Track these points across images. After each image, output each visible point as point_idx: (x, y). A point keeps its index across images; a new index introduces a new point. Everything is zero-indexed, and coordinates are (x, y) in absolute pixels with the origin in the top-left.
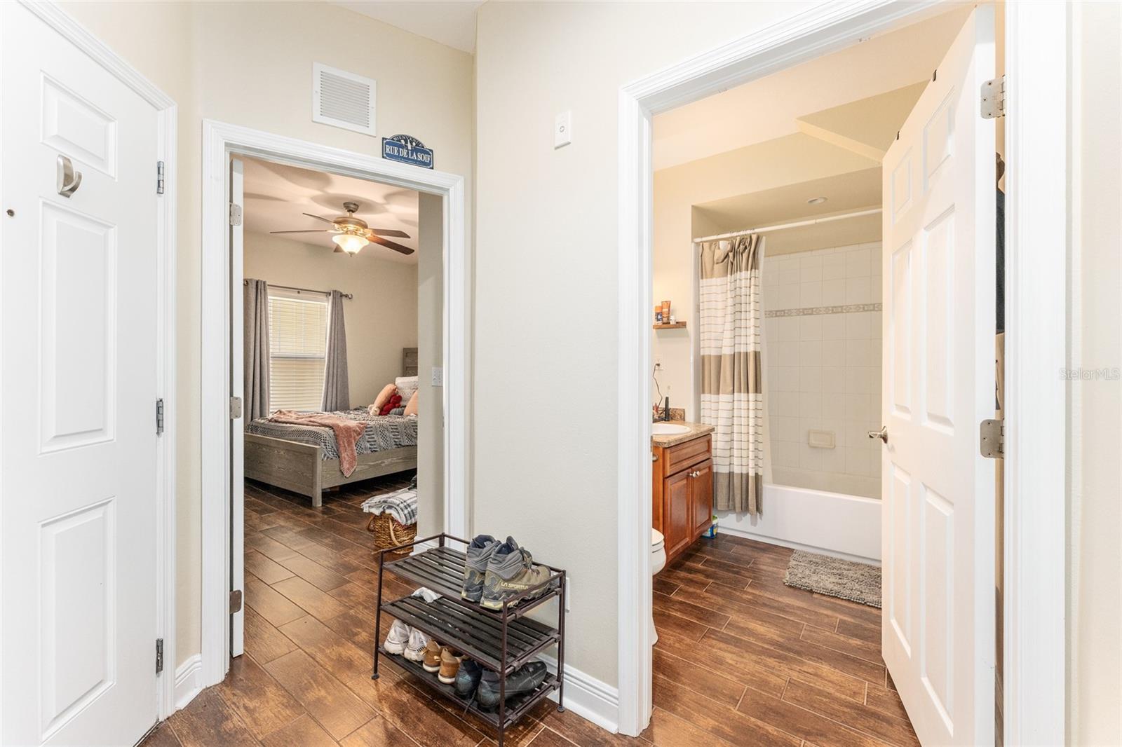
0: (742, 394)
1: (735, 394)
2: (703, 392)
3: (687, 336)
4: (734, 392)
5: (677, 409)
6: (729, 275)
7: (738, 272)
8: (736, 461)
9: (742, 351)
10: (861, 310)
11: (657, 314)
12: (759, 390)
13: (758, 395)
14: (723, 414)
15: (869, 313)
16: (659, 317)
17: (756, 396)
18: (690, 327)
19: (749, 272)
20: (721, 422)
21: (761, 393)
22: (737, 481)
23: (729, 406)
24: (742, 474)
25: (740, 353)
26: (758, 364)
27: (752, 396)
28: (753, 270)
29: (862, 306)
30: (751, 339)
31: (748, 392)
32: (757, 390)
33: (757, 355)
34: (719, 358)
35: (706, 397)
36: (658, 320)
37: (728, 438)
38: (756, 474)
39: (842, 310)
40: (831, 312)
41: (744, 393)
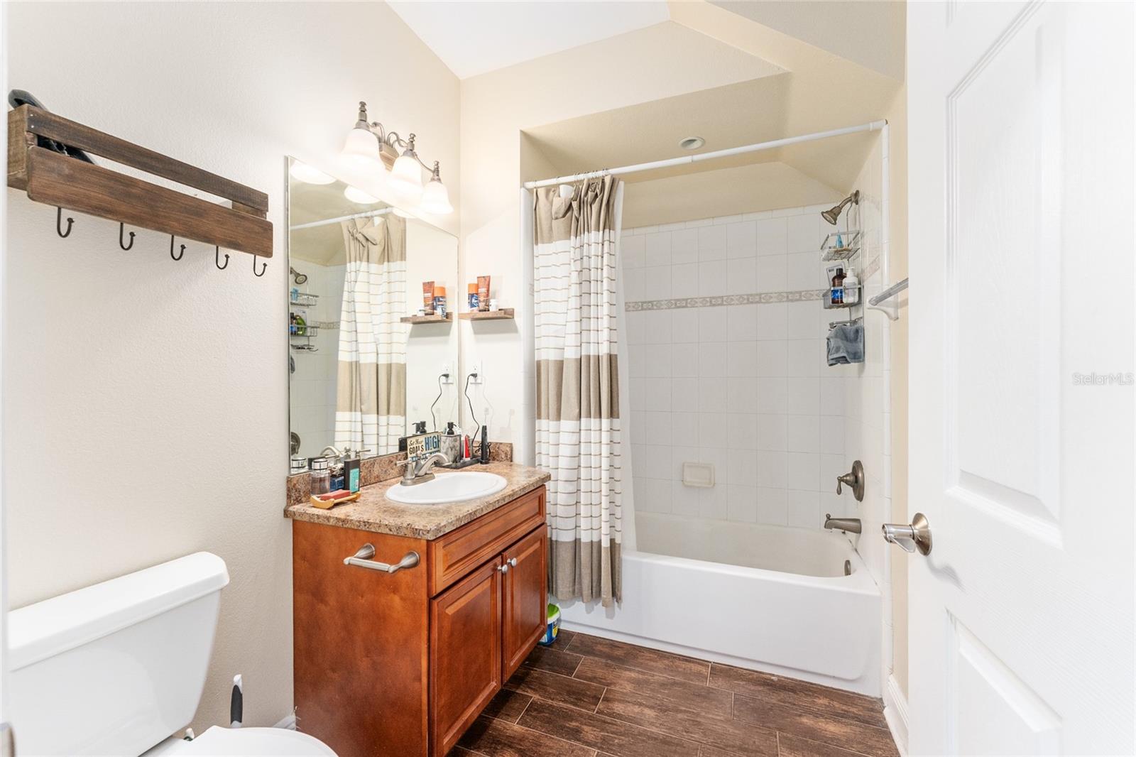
0: (592, 419)
1: (583, 419)
2: (539, 417)
3: (514, 330)
4: (580, 417)
5: (501, 444)
6: (573, 237)
7: (586, 233)
8: (584, 523)
9: (592, 354)
10: (745, 301)
11: (471, 296)
12: (615, 414)
13: (615, 420)
14: (565, 451)
15: (754, 305)
16: (474, 301)
17: (611, 423)
18: (520, 320)
19: (601, 232)
20: (563, 463)
21: (618, 418)
22: (584, 555)
23: (574, 439)
24: (592, 541)
25: (589, 357)
26: (613, 365)
27: (605, 422)
28: (607, 230)
29: (746, 297)
30: (605, 335)
31: (600, 417)
32: (613, 413)
33: (612, 359)
34: (560, 365)
35: (543, 424)
36: (472, 306)
37: (572, 488)
38: (612, 541)
39: (722, 301)
40: (709, 304)
41: (595, 418)
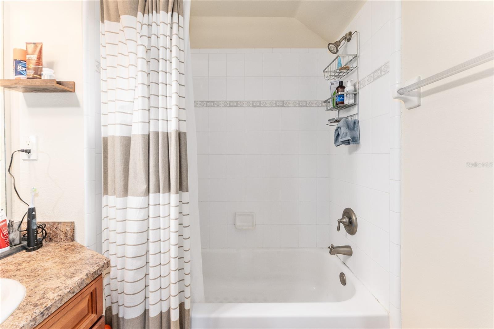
0: (161, 194)
1: (150, 194)
2: (106, 192)
3: (76, 104)
4: (149, 193)
5: (59, 223)
6: (140, 14)
7: (154, 12)
8: (153, 298)
9: (160, 131)
11: (17, 62)
12: (184, 188)
13: (185, 194)
14: (133, 227)
16: (19, 68)
17: (181, 197)
18: (81, 92)
19: (170, 13)
20: (132, 239)
21: (187, 191)
23: (142, 214)
24: (161, 314)
25: (157, 134)
26: (182, 142)
27: (174, 197)
28: (175, 14)
30: (173, 113)
31: (170, 191)
32: (182, 186)
33: (181, 137)
34: (127, 142)
35: (111, 200)
36: (17, 73)
37: (139, 263)
38: (181, 306)
39: (260, 104)
40: (251, 105)
41: (164, 193)
